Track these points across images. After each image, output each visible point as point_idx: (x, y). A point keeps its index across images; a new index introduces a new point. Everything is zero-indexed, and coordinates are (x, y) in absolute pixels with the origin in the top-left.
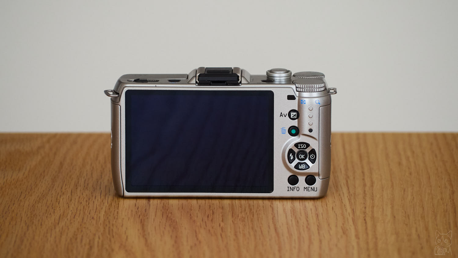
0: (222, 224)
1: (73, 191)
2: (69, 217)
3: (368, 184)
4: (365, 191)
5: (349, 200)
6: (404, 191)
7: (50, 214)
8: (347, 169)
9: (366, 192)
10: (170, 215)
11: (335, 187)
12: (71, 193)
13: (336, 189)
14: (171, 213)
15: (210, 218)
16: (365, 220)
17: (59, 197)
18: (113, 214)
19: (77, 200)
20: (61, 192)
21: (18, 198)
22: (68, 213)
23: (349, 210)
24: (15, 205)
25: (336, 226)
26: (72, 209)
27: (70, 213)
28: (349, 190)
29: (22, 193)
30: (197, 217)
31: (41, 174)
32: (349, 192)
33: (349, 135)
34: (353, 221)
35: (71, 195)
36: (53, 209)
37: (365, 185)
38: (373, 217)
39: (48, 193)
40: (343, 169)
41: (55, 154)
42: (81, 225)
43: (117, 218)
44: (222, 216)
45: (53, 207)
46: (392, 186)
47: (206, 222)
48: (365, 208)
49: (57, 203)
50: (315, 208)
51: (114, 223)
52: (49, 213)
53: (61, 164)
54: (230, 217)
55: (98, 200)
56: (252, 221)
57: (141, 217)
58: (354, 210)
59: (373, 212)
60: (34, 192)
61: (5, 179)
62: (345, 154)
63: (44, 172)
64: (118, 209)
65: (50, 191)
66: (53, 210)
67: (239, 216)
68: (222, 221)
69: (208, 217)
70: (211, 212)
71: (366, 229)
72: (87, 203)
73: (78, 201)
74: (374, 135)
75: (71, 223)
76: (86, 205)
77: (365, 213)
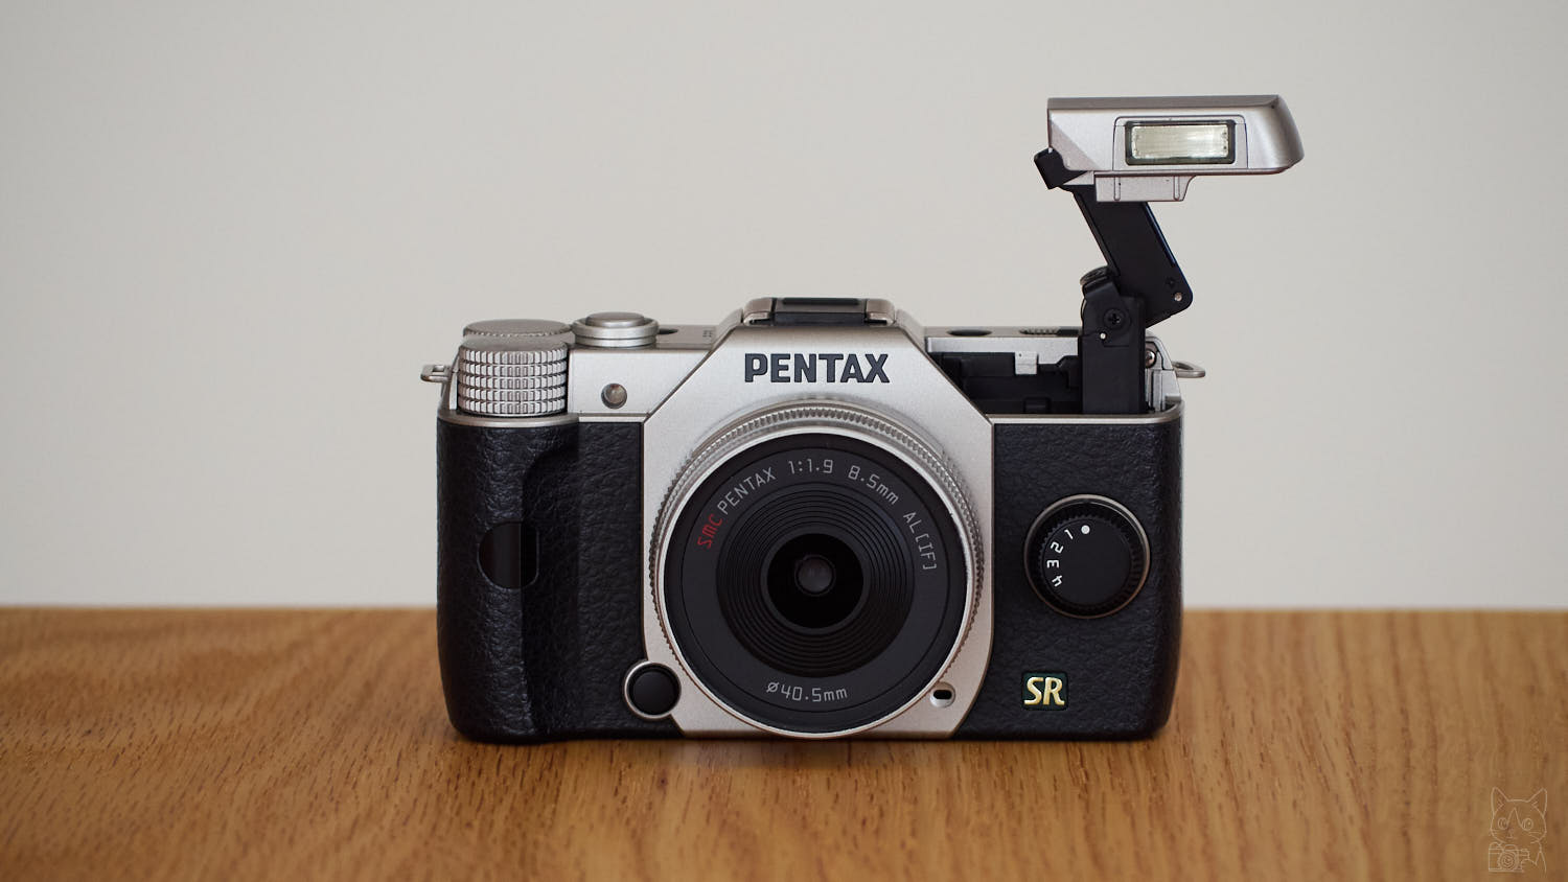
0: (911, 843)
1: (404, 755)
2: (386, 822)
3: (1420, 740)
4: (1408, 760)
5: (1352, 784)
6: (1546, 760)
7: (323, 815)
8: (1347, 704)
9: (1413, 763)
10: (733, 818)
11: (1307, 749)
12: (399, 760)
13: (1309, 754)
14: (738, 814)
15: (871, 828)
16: (1405, 834)
17: (354, 771)
18: (539, 816)
19: (416, 781)
20: (365, 757)
21: (215, 774)
22: (385, 812)
23: (1351, 808)
24: (202, 792)
25: (1306, 849)
26: (397, 801)
27: (392, 811)
28: (1353, 757)
29: (229, 759)
30: (827, 823)
31: (298, 712)
32: (1355, 763)
33: (1362, 618)
34: (1366, 836)
35: (398, 764)
36: (334, 802)
37: (1408, 745)
38: (1432, 829)
39: (319, 761)
40: (1334, 703)
41: (349, 660)
42: (426, 843)
43: (551, 827)
44: (913, 822)
45: (336, 795)
46: (1504, 748)
47: (855, 838)
48: (1408, 803)
49: (349, 788)
50: (1233, 803)
51: (541, 838)
52: (321, 811)
53: (369, 687)
54: (940, 821)
55: (488, 780)
56: (1014, 834)
57: (633, 823)
58: (1370, 809)
59: (1433, 815)
60: (272, 757)
61: (176, 723)
62: (1343, 665)
63: (309, 706)
64: (556, 801)
65: (327, 756)
66: (333, 805)
67: (972, 823)
68: (914, 833)
69: (864, 822)
70: (876, 811)
71: (1409, 857)
72: (452, 788)
73: (422, 783)
74: (1447, 620)
75: (393, 837)
76: (448, 791)
77: (1405, 816)
